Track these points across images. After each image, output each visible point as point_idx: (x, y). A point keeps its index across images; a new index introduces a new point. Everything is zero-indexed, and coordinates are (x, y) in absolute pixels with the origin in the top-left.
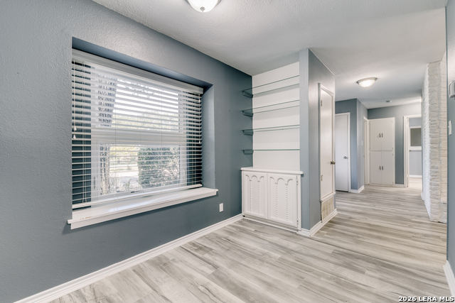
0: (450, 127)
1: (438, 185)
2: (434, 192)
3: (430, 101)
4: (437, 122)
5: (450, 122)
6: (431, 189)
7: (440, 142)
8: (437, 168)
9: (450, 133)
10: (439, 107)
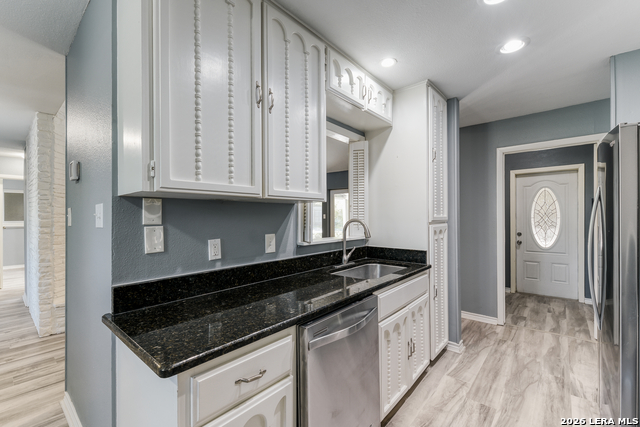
0: (69, 216)
1: (50, 284)
2: (44, 296)
3: (40, 166)
4: (49, 197)
5: (69, 209)
6: (40, 291)
7: (52, 226)
8: (49, 261)
9: (70, 224)
10: (51, 177)
